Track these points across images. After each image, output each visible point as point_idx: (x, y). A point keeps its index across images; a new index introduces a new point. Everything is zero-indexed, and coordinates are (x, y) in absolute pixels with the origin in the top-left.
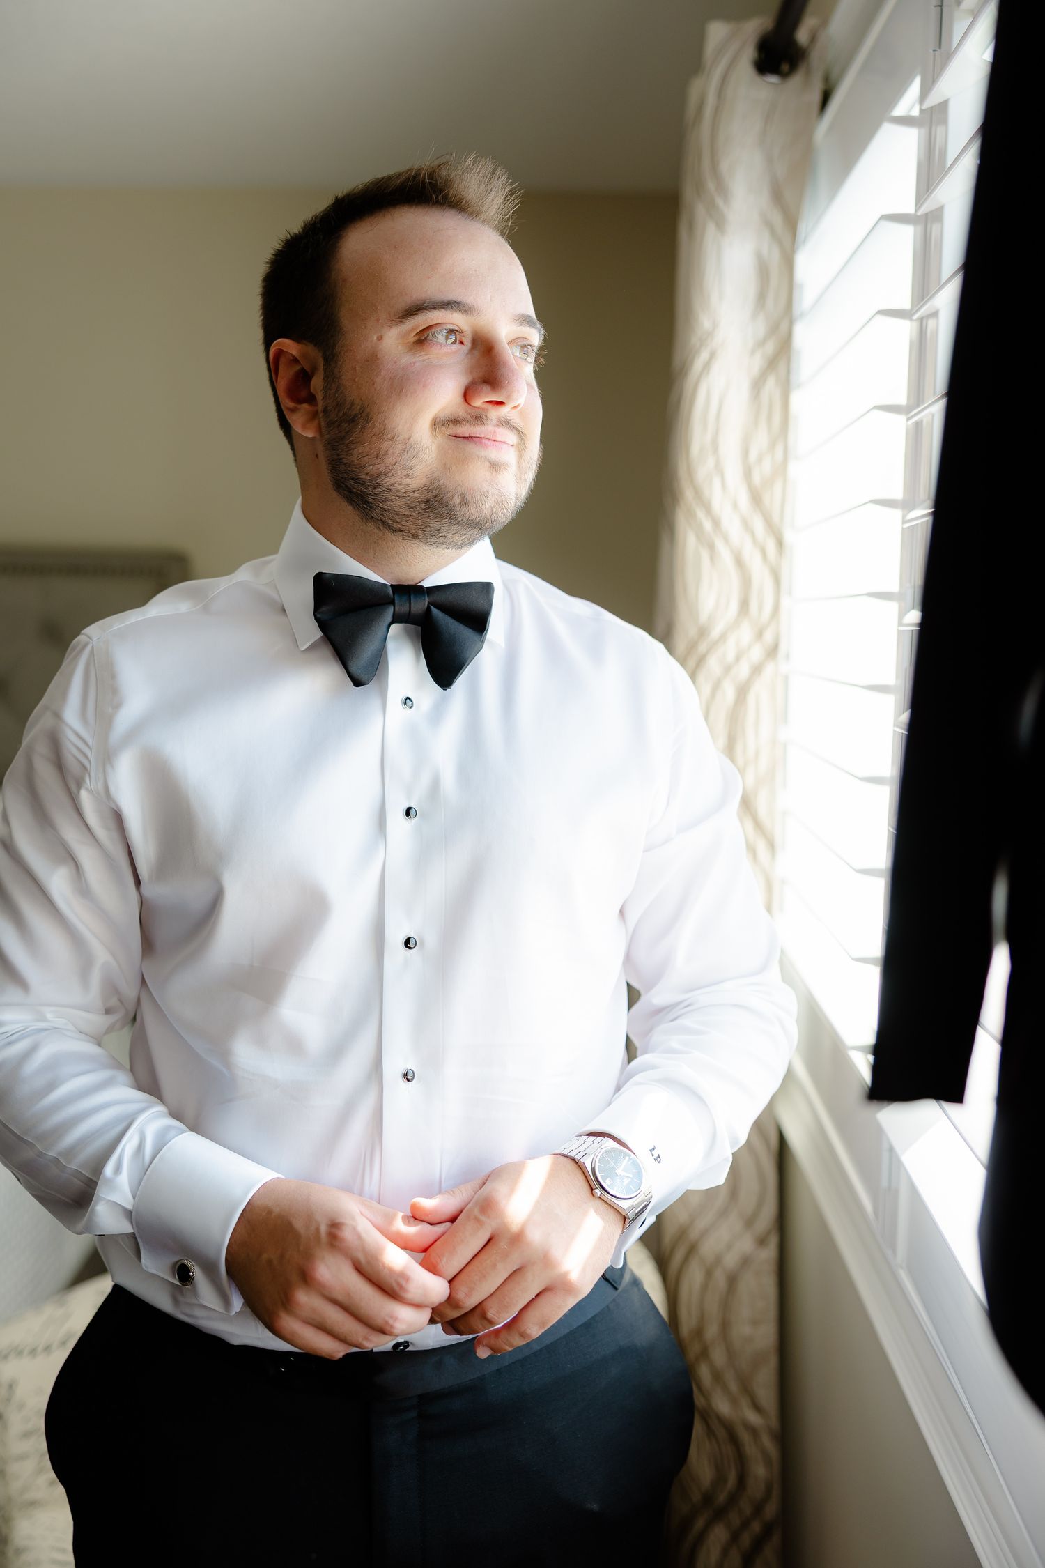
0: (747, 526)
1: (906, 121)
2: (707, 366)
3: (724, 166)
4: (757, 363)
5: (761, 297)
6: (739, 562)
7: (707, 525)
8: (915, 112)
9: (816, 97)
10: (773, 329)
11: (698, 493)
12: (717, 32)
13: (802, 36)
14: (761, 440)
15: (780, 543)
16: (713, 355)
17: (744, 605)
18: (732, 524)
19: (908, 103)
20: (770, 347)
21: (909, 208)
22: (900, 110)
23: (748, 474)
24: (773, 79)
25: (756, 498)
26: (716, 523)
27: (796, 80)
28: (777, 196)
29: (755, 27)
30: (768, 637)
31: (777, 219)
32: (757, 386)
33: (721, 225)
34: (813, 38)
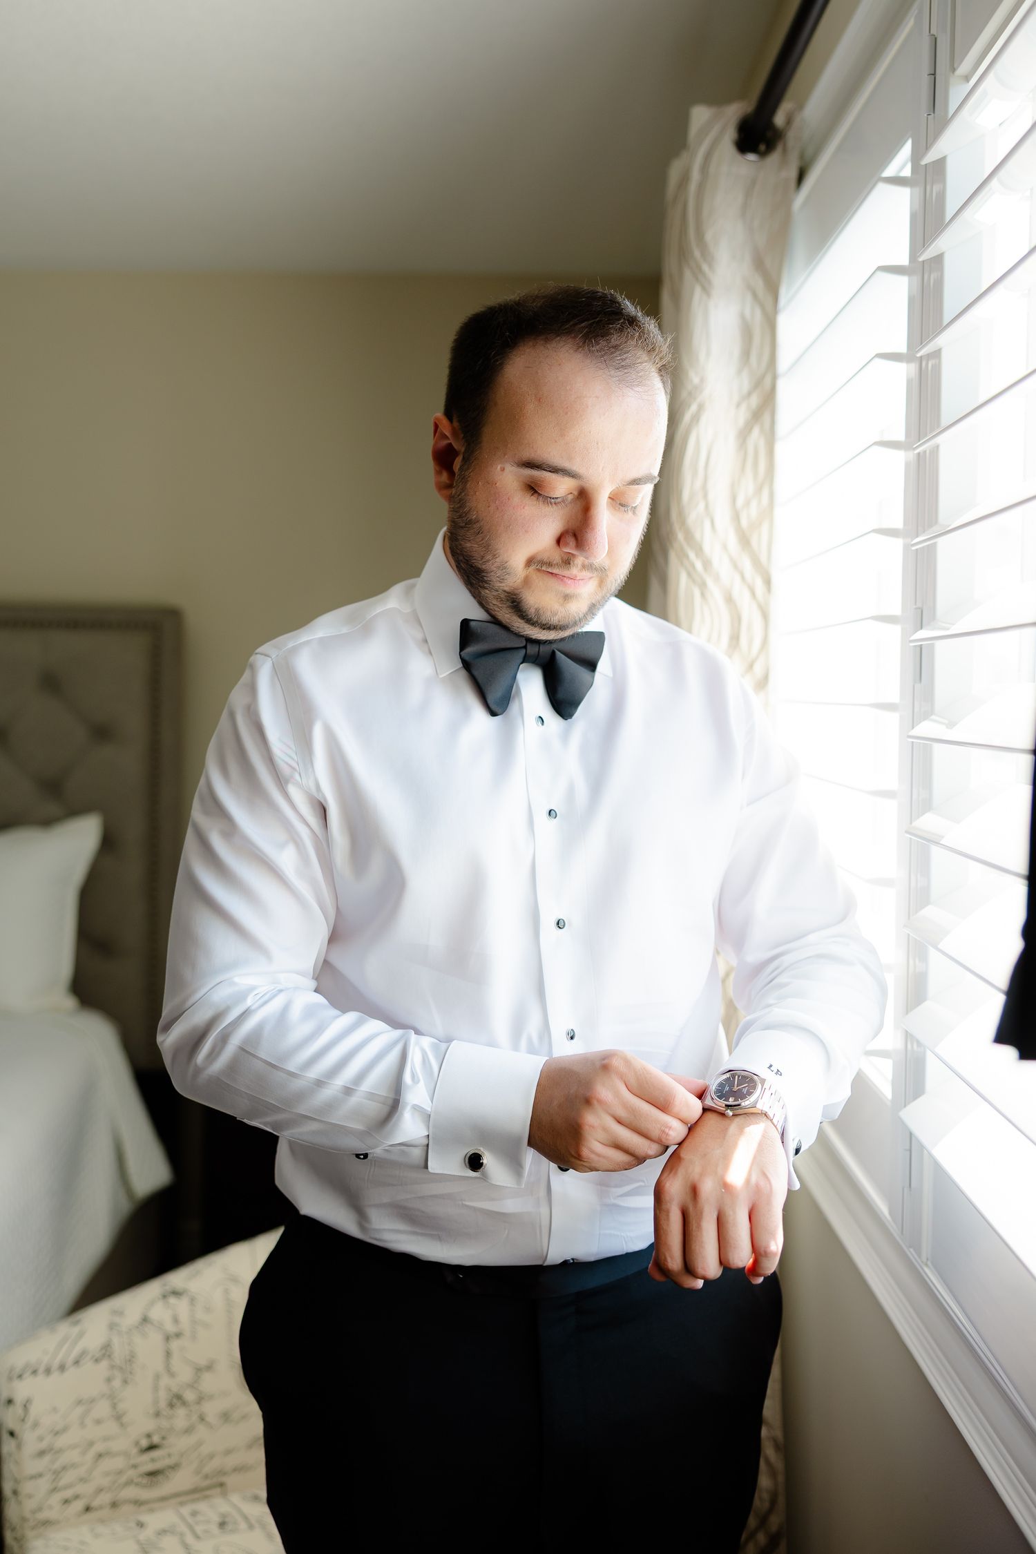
0: (736, 566)
1: (897, 181)
2: (696, 418)
3: (709, 236)
4: (743, 415)
5: (746, 354)
6: (729, 600)
7: (699, 565)
8: (907, 172)
9: (793, 174)
10: (757, 384)
11: (689, 536)
12: (700, 115)
13: (779, 119)
14: (747, 486)
15: (768, 582)
16: (701, 408)
17: (735, 639)
18: (721, 564)
19: (900, 163)
20: (755, 401)
21: (903, 260)
22: (889, 172)
23: (736, 517)
24: (751, 157)
25: (745, 540)
26: (707, 564)
27: (775, 157)
28: (759, 264)
29: (734, 112)
30: (758, 669)
31: (759, 284)
32: (743, 435)
33: (707, 290)
34: (789, 121)
